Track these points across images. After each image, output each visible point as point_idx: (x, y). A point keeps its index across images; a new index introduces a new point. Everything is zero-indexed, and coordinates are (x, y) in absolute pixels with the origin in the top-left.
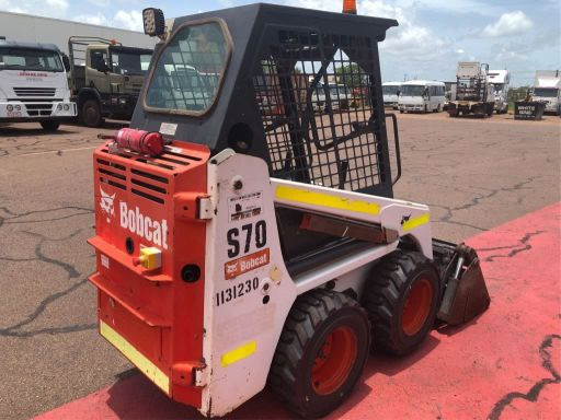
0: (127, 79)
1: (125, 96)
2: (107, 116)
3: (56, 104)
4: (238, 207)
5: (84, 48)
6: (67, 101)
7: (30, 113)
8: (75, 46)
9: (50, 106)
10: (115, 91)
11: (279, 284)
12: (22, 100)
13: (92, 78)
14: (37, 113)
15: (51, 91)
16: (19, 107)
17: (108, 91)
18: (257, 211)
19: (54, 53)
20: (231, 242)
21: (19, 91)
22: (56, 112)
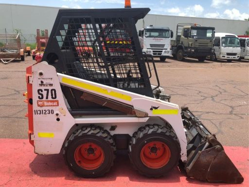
0: (196, 41)
1: (194, 48)
2: (185, 56)
3: (164, 50)
4: (42, 82)
5: (182, 28)
6: (169, 50)
7: (154, 54)
8: (179, 27)
9: (162, 51)
10: (190, 46)
11: (65, 115)
12: (152, 49)
13: (183, 40)
14: (156, 54)
15: (163, 45)
16: (150, 52)
17: (187, 46)
18: (51, 85)
19: (167, 30)
20: (39, 94)
21: (151, 45)
22: (163, 54)
